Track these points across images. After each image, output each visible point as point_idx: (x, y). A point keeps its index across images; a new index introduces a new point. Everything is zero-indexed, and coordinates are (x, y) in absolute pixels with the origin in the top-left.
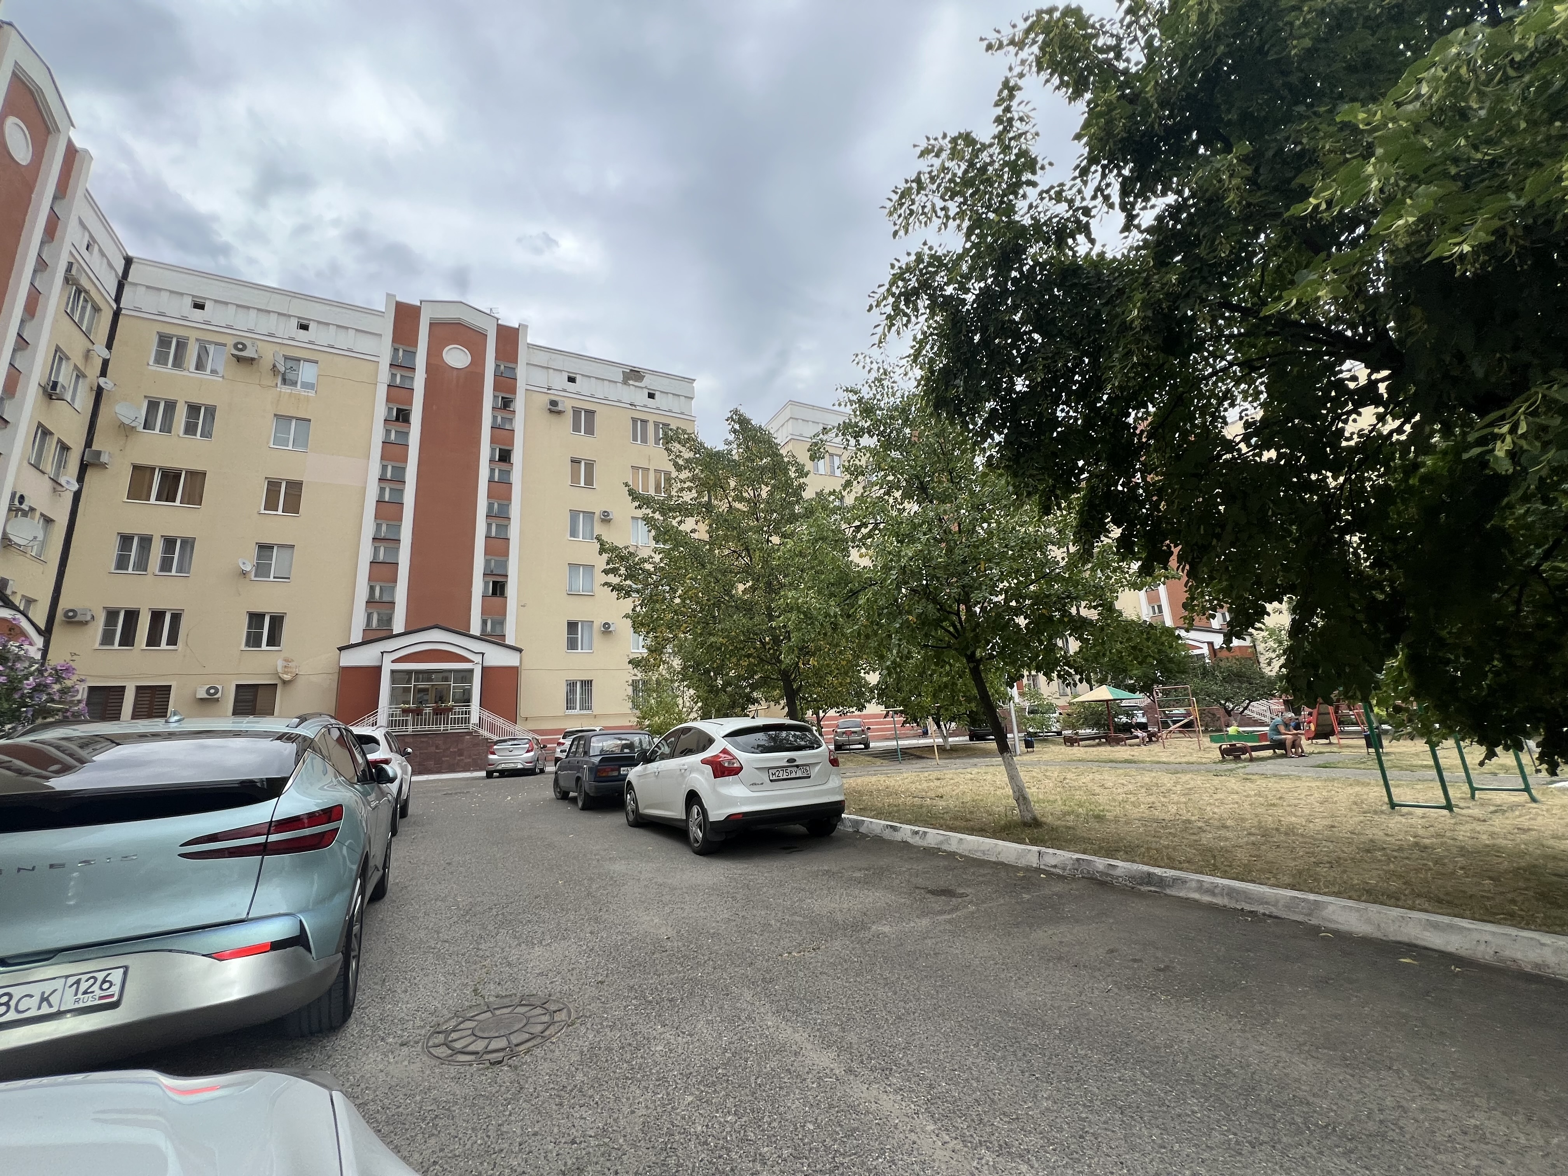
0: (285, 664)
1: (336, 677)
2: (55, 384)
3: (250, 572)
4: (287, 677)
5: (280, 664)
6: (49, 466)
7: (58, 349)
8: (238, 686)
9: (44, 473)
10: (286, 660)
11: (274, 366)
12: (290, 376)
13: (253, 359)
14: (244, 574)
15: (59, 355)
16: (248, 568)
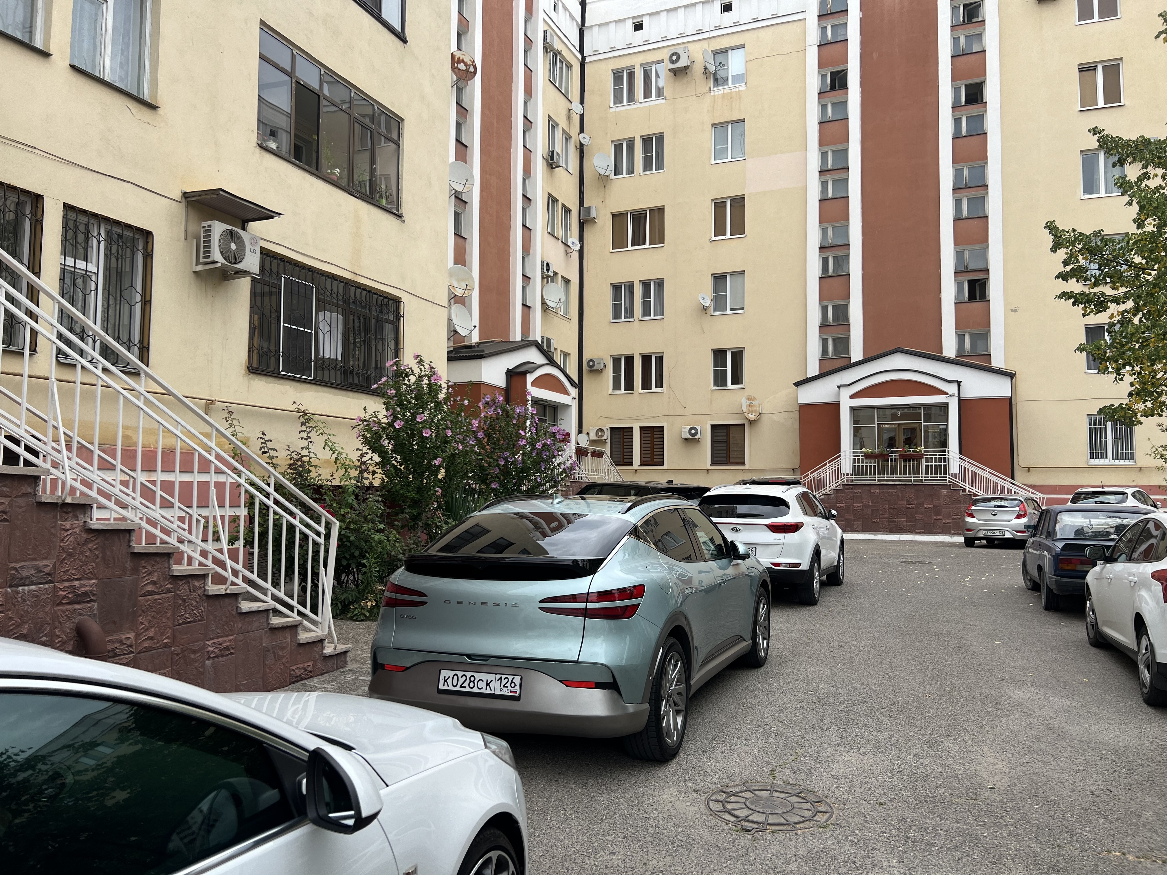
0: (748, 402)
1: (797, 415)
2: (553, 152)
3: (710, 306)
4: (752, 417)
5: (744, 403)
6: (560, 232)
7: (550, 119)
8: (713, 426)
9: (558, 239)
10: (749, 399)
11: (706, 68)
12: (721, 74)
13: (686, 68)
14: (705, 309)
15: (552, 123)
16: (707, 303)
